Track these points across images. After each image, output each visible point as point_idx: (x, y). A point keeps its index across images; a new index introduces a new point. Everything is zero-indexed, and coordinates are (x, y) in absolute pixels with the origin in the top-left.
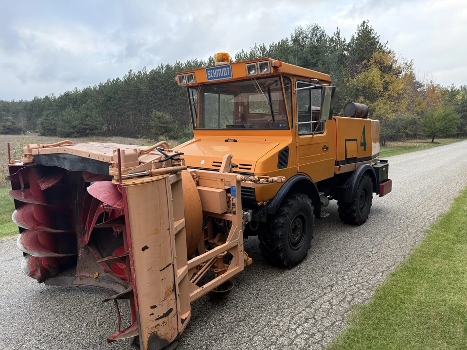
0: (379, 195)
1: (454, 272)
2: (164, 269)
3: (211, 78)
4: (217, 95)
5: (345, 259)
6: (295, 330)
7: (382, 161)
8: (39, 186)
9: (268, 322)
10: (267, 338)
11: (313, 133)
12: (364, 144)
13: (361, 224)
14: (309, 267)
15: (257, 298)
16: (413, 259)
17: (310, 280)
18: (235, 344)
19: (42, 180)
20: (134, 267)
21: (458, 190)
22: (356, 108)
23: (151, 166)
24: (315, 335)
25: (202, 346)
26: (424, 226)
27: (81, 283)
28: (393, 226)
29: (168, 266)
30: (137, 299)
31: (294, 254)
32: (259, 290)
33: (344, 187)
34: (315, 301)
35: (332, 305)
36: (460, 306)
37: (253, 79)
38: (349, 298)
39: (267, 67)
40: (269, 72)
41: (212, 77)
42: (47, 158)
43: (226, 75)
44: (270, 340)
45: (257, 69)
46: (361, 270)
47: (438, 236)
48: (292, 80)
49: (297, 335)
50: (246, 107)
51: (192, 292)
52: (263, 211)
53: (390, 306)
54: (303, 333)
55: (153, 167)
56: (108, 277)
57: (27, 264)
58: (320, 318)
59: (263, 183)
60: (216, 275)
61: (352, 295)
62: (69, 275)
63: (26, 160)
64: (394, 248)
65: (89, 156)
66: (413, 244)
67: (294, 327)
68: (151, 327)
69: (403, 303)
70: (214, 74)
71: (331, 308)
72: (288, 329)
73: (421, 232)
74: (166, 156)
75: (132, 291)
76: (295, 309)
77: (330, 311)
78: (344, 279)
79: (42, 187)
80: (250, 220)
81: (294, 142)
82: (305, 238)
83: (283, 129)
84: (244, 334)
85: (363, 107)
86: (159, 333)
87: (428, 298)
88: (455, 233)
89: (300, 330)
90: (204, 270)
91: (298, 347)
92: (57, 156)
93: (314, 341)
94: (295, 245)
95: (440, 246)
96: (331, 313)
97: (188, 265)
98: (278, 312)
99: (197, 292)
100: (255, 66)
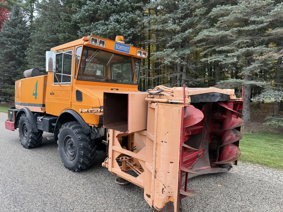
40: (145, 57)
41: (118, 49)
100: (141, 53)
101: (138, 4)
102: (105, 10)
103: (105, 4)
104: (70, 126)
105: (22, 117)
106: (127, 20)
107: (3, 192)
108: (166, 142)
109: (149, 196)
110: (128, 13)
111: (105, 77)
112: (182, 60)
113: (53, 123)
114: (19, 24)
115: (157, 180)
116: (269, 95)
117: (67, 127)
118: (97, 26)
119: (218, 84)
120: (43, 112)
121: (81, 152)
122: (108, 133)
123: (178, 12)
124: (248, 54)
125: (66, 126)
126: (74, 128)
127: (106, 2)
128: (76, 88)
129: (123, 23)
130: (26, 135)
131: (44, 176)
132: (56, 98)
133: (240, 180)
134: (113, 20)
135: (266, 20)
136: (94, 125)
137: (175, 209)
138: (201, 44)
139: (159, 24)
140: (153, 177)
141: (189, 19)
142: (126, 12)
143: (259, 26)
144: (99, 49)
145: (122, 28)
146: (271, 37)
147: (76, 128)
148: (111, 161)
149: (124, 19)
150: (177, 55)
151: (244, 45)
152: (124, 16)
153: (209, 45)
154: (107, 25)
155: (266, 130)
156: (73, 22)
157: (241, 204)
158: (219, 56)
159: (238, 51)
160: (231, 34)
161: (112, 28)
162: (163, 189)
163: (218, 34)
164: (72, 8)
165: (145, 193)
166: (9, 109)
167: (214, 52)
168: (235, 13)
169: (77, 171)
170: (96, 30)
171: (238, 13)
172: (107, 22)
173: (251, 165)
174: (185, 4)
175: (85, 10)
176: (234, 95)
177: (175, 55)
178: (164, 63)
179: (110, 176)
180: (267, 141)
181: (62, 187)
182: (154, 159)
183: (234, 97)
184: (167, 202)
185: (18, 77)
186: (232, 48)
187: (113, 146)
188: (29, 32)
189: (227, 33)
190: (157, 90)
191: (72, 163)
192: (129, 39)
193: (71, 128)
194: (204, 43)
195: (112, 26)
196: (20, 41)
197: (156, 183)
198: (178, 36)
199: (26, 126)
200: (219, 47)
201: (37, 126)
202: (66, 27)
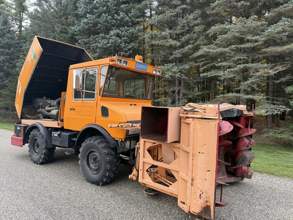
41: (138, 67)
43: (145, 69)
45: (157, 72)
100: (156, 70)
101: (138, 19)
102: (106, 24)
103: (105, 18)
104: (94, 141)
105: (34, 132)
106: (127, 35)
107: (35, 207)
108: (203, 153)
109: (184, 203)
110: (128, 27)
111: (118, 92)
112: (182, 75)
113: (73, 138)
114: (7, 34)
115: (194, 187)
116: (265, 108)
117: (92, 142)
118: (97, 39)
119: (217, 98)
120: (59, 127)
121: (107, 166)
122: (137, 147)
123: (177, 28)
124: (245, 70)
125: (90, 140)
126: (99, 143)
127: (107, 16)
128: (101, 104)
129: (124, 37)
130: (38, 150)
131: (69, 190)
132: (77, 114)
133: (253, 188)
134: (114, 35)
135: (261, 39)
136: (121, 139)
137: (211, 212)
138: (201, 60)
139: (159, 40)
140: (189, 185)
141: (188, 35)
142: (126, 27)
143: (255, 44)
144: (122, 68)
145: (123, 42)
146: (266, 55)
147: (101, 143)
148: (142, 172)
149: (124, 34)
150: (177, 70)
151: (241, 62)
152: (124, 31)
153: (208, 61)
154: (107, 39)
155: (263, 142)
156: (70, 34)
157: (260, 208)
158: (218, 71)
159: (236, 67)
160: (229, 51)
161: (113, 42)
162: (201, 195)
163: (218, 51)
164: (69, 20)
165: (179, 201)
166: (16, 125)
167: (214, 68)
168: (233, 32)
169: (101, 185)
170: (95, 43)
171: (236, 32)
172: (107, 36)
173: (259, 174)
174: (185, 21)
175: (84, 23)
176: (246, 110)
177: (175, 69)
178: (165, 77)
179: (134, 188)
180: (266, 153)
181: (92, 200)
182: (190, 168)
183: (246, 113)
184: (204, 206)
185: (6, 89)
186: (231, 64)
187: (144, 159)
188: (18, 42)
189: (226, 49)
190: (189, 107)
191: (95, 176)
192: (130, 53)
193: (96, 143)
194: (204, 59)
195: (113, 41)
196: (9, 51)
197: (193, 190)
198: (178, 52)
199: (37, 142)
200: (218, 63)
201: (51, 141)
202: (62, 39)
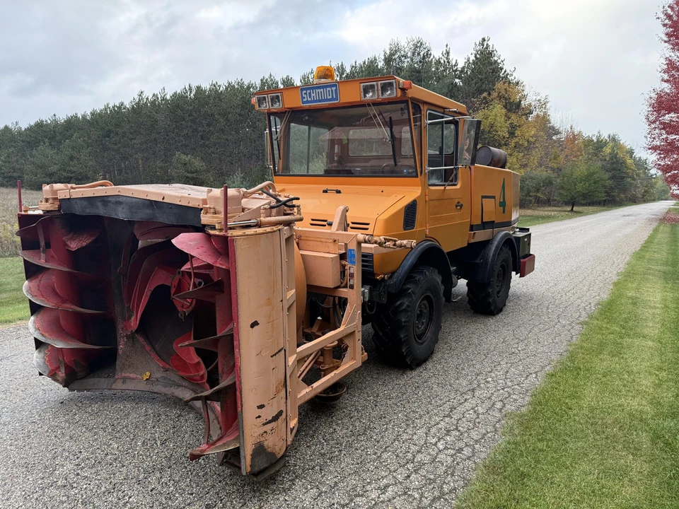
0: (519, 275)
1: (628, 372)
2: (275, 355)
3: (307, 102)
4: (307, 127)
5: (484, 357)
6: (435, 444)
7: (522, 230)
8: (66, 245)
9: (398, 436)
10: (401, 455)
11: (446, 183)
12: (503, 204)
13: (498, 313)
14: (438, 366)
15: (376, 406)
16: (572, 357)
17: (442, 384)
18: (358, 464)
19: (69, 236)
20: (239, 349)
21: (615, 272)
22: (492, 154)
23: (260, 213)
24: (463, 450)
25: (314, 467)
26: (580, 316)
27: (124, 387)
28: (540, 317)
29: (280, 351)
30: (241, 395)
31: (419, 349)
32: (377, 396)
33: (478, 261)
34: (455, 409)
35: (478, 414)
36: (641, 412)
37: (369, 105)
38: (499, 405)
39: (391, 89)
40: (395, 95)
41: (309, 99)
42: (85, 203)
43: (331, 97)
44: (405, 457)
45: (377, 90)
46: (508, 371)
47: (600, 328)
48: (422, 108)
49: (440, 451)
50: (345, 147)
51: (300, 392)
52: (384, 288)
53: (555, 413)
54: (446, 448)
55: (262, 215)
56: (165, 378)
57: (42, 360)
58: (465, 430)
59: (389, 247)
60: (323, 373)
61: (501, 401)
62: (106, 376)
63: (48, 206)
64: (546, 343)
65: (163, 199)
66: (569, 338)
67: (434, 441)
68: (256, 435)
69: (570, 409)
70: (312, 95)
71: (478, 418)
72: (426, 444)
73: (578, 324)
74: (278, 201)
75: (235, 383)
76: (430, 418)
77: (477, 420)
78: (488, 382)
79: (72, 246)
80: (367, 299)
81: (424, 194)
82: (432, 328)
83: (409, 176)
84: (367, 452)
85: (501, 154)
86: (266, 444)
87: (600, 403)
88: (621, 325)
89: (442, 444)
90: (307, 367)
91: (443, 464)
92: (104, 200)
93: (463, 457)
94: (420, 337)
95: (604, 341)
96: (479, 423)
97: (297, 354)
98: (407, 422)
99: (306, 392)
100: (374, 87)
